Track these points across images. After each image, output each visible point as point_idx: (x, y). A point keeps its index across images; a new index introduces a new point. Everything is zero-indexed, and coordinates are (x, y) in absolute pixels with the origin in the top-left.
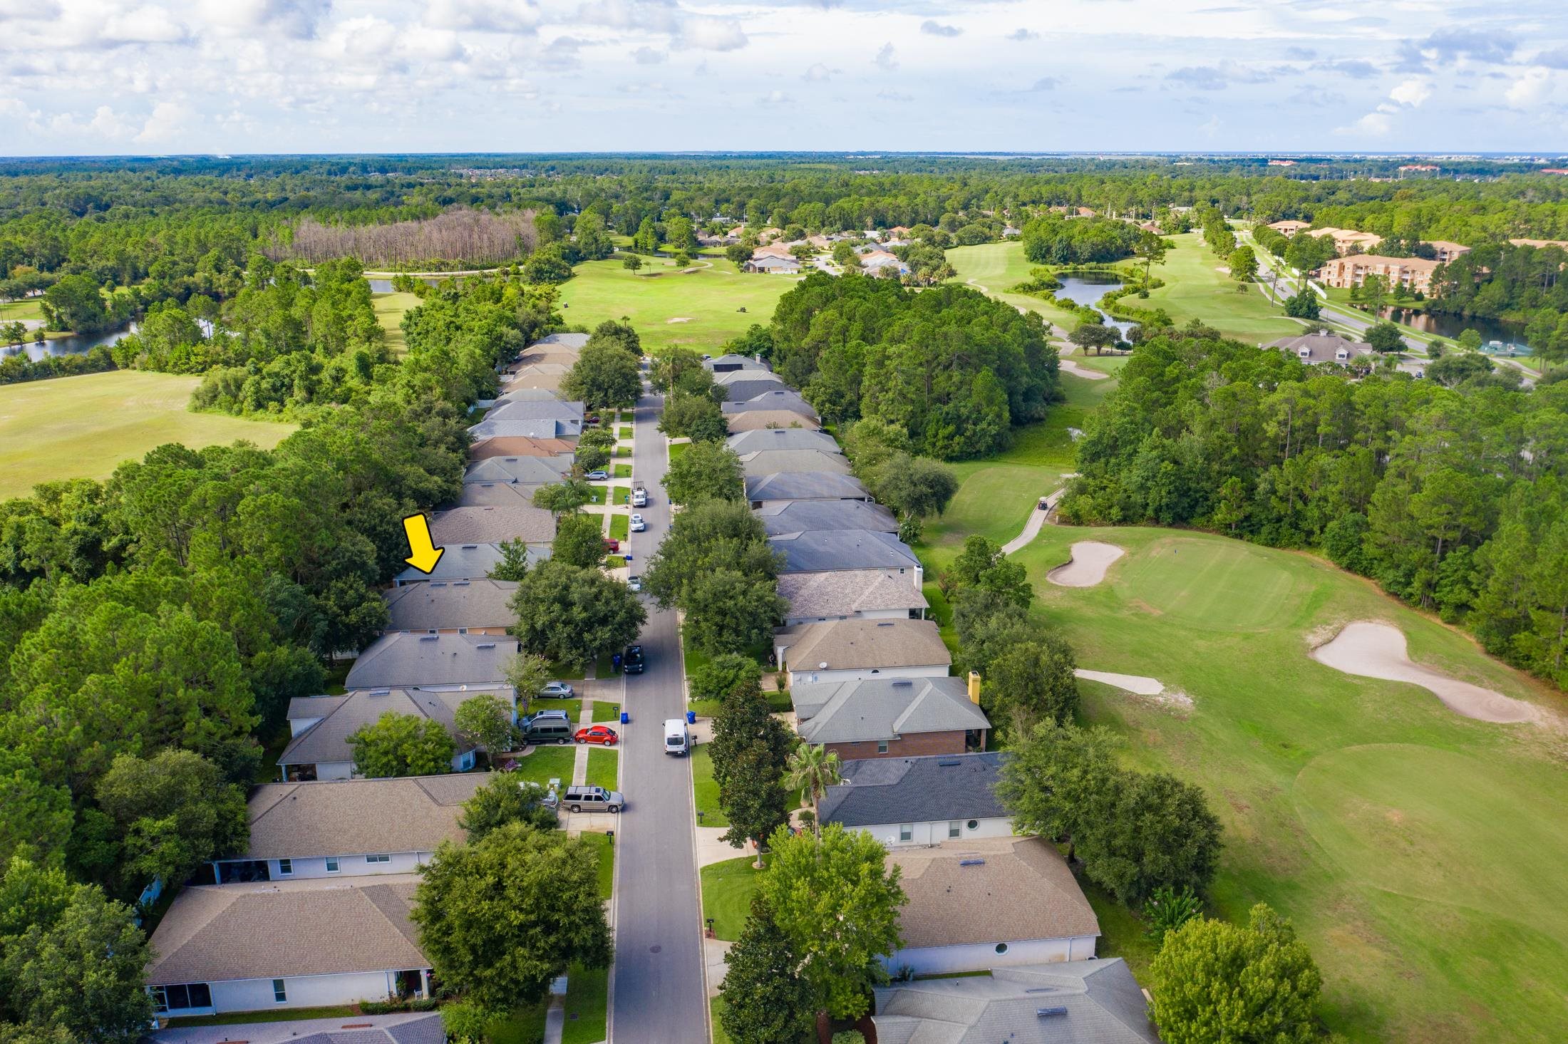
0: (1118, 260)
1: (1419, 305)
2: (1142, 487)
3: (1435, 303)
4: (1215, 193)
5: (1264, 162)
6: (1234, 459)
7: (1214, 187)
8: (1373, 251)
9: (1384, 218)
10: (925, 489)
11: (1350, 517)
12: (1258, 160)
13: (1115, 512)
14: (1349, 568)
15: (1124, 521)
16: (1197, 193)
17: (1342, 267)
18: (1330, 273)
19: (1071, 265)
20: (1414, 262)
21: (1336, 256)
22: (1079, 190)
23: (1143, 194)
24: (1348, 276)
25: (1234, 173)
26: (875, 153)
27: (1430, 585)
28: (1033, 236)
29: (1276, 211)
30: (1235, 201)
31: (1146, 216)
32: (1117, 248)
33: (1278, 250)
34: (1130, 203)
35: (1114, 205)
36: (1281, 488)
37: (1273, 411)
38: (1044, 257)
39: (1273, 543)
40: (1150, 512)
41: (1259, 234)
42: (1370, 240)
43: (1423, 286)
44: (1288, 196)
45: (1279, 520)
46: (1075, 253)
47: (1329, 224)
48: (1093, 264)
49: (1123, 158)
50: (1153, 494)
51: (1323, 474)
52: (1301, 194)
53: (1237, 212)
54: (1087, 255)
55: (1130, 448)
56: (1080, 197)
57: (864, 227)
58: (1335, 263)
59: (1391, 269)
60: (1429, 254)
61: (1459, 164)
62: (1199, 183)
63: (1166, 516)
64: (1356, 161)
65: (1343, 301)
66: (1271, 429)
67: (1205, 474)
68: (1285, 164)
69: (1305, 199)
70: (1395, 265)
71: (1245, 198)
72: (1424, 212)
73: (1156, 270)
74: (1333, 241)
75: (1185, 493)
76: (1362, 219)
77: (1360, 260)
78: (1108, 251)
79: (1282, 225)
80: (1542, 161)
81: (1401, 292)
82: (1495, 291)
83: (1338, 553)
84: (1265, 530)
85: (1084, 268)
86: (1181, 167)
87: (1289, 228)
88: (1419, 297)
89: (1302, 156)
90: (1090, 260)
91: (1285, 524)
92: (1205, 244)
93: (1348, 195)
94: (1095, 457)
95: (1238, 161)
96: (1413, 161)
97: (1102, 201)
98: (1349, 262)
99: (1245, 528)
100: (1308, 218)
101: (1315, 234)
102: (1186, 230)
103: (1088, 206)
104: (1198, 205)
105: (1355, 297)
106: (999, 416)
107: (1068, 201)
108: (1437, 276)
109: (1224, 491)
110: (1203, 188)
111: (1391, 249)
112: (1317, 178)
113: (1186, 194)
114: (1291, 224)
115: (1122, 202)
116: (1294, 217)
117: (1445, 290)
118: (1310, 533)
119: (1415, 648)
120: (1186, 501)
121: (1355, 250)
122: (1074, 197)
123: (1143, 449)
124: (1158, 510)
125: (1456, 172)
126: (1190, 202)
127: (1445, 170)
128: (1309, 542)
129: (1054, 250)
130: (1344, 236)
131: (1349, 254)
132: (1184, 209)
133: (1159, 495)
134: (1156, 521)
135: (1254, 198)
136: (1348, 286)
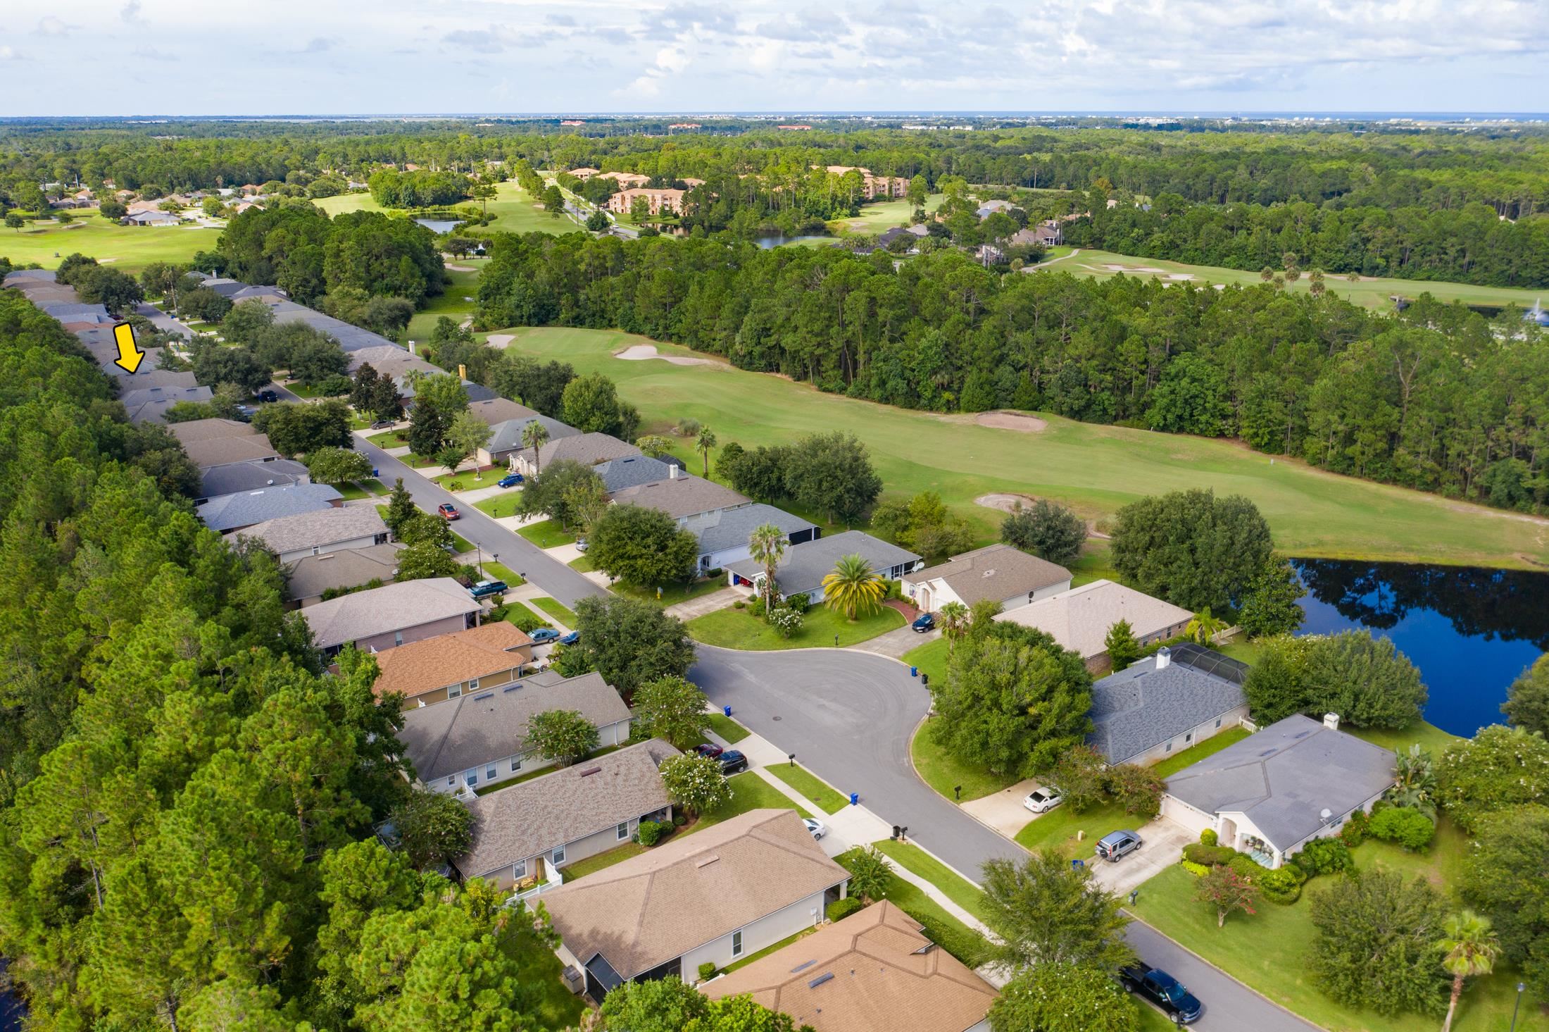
0: (455, 203)
1: (676, 222)
2: (518, 306)
3: (686, 219)
4: (521, 149)
5: (557, 122)
6: (565, 285)
7: (519, 144)
8: (644, 186)
9: (651, 163)
10: (397, 312)
11: (627, 305)
12: (551, 121)
13: (506, 321)
14: (631, 332)
15: (511, 325)
16: (505, 149)
17: (623, 198)
18: (615, 203)
19: (419, 208)
20: (671, 192)
21: (618, 191)
22: (403, 149)
23: (461, 151)
24: (628, 204)
25: (532, 134)
26: (160, 118)
27: (666, 328)
28: (382, 187)
29: (572, 162)
30: (538, 155)
31: (468, 169)
32: (453, 193)
33: (578, 188)
34: (451, 159)
35: (437, 161)
36: (591, 296)
37: (582, 259)
38: (394, 203)
39: (592, 327)
40: (525, 320)
41: (562, 179)
42: (642, 179)
43: (677, 209)
44: (581, 150)
45: (594, 315)
46: (419, 199)
47: (613, 170)
48: (436, 207)
49: (426, 120)
50: (525, 308)
51: (613, 288)
52: (590, 148)
53: (542, 164)
54: (429, 199)
55: (507, 288)
56: (404, 155)
57: (216, 185)
58: (618, 195)
59: (656, 199)
60: (681, 186)
61: (717, 122)
62: (504, 142)
63: (534, 320)
64: (635, 120)
65: (627, 222)
66: (582, 267)
67: (551, 295)
68: (576, 124)
69: (594, 152)
70: (658, 194)
71: (546, 153)
72: (679, 158)
73: (490, 205)
74: (617, 182)
75: (542, 307)
76: (635, 165)
77: (636, 192)
78: (446, 196)
79: (578, 172)
80: (782, 119)
81: (664, 213)
82: (721, 208)
83: (624, 325)
84: (588, 321)
85: (429, 210)
86: (484, 128)
87: (585, 173)
88: (676, 216)
89: (590, 116)
90: (433, 203)
91: (597, 318)
92: (521, 189)
93: (627, 149)
94: (486, 297)
95: (534, 122)
96: (682, 121)
97: (425, 158)
98: (627, 194)
99: (577, 321)
100: (597, 167)
101: (603, 177)
102: (503, 179)
103: (414, 163)
104: (509, 158)
105: (634, 219)
106: (420, 284)
107: (395, 159)
108: (685, 200)
109: (563, 302)
110: (509, 145)
111: (656, 184)
112: (603, 136)
113: (496, 150)
114: (585, 171)
115: (444, 158)
116: (587, 165)
117: (691, 209)
118: (611, 320)
119: (660, 351)
120: (543, 312)
121: (632, 185)
122: (399, 156)
123: (515, 286)
124: (529, 317)
125: (714, 129)
126: (502, 157)
127: (705, 128)
128: (611, 325)
129: (401, 197)
130: (623, 178)
131: (628, 188)
132: (498, 163)
133: (528, 309)
134: (529, 324)
135: (554, 152)
136: (629, 212)
